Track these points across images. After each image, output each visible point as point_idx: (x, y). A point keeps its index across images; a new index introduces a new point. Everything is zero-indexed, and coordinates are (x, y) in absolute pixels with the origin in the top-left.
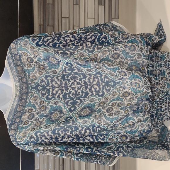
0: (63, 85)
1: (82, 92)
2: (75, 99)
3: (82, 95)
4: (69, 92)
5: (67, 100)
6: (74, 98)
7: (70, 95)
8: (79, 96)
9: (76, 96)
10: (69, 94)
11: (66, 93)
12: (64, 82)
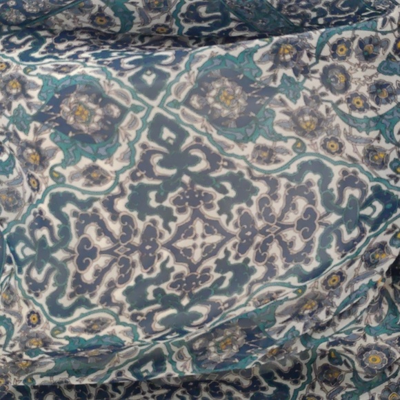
0: (136, 240)
1: (222, 266)
2: (185, 302)
3: (221, 280)
4: (158, 270)
5: (145, 311)
6: (182, 297)
7: (164, 286)
8: (207, 285)
9: (189, 287)
10: (157, 281)
11: (145, 276)
12: (140, 225)
